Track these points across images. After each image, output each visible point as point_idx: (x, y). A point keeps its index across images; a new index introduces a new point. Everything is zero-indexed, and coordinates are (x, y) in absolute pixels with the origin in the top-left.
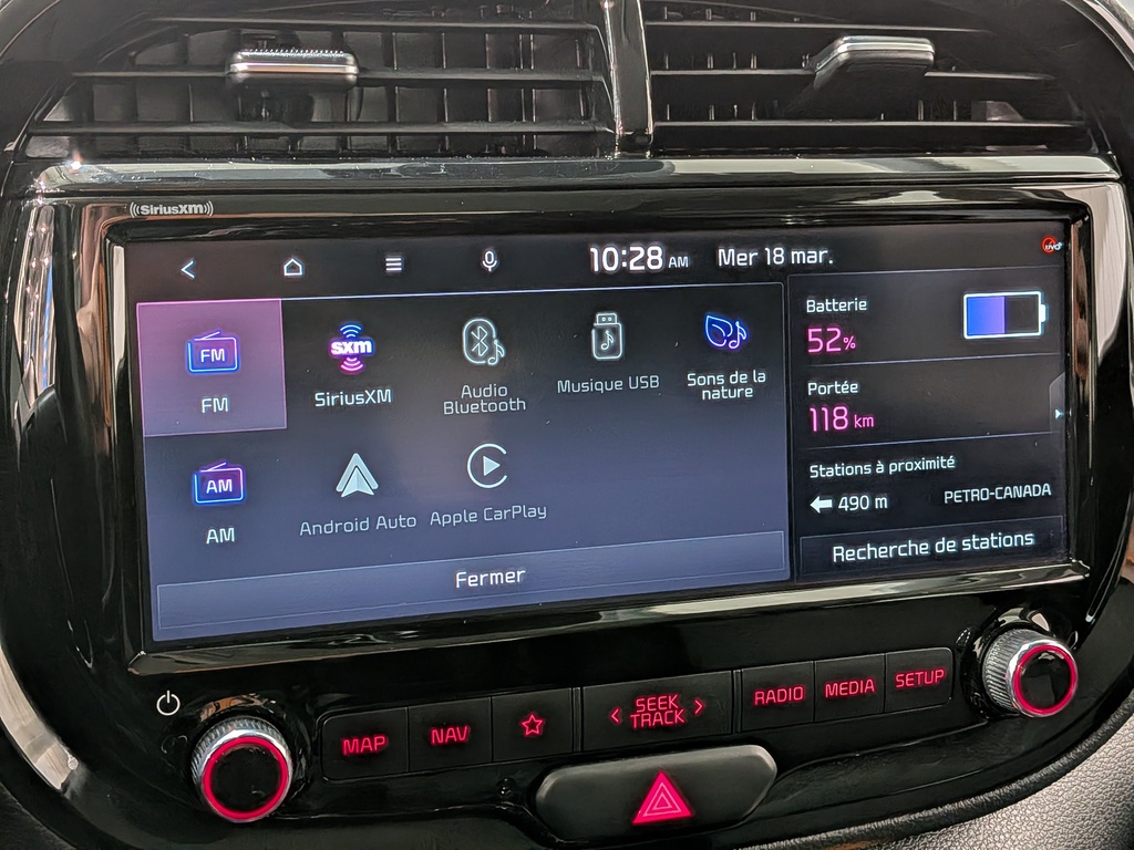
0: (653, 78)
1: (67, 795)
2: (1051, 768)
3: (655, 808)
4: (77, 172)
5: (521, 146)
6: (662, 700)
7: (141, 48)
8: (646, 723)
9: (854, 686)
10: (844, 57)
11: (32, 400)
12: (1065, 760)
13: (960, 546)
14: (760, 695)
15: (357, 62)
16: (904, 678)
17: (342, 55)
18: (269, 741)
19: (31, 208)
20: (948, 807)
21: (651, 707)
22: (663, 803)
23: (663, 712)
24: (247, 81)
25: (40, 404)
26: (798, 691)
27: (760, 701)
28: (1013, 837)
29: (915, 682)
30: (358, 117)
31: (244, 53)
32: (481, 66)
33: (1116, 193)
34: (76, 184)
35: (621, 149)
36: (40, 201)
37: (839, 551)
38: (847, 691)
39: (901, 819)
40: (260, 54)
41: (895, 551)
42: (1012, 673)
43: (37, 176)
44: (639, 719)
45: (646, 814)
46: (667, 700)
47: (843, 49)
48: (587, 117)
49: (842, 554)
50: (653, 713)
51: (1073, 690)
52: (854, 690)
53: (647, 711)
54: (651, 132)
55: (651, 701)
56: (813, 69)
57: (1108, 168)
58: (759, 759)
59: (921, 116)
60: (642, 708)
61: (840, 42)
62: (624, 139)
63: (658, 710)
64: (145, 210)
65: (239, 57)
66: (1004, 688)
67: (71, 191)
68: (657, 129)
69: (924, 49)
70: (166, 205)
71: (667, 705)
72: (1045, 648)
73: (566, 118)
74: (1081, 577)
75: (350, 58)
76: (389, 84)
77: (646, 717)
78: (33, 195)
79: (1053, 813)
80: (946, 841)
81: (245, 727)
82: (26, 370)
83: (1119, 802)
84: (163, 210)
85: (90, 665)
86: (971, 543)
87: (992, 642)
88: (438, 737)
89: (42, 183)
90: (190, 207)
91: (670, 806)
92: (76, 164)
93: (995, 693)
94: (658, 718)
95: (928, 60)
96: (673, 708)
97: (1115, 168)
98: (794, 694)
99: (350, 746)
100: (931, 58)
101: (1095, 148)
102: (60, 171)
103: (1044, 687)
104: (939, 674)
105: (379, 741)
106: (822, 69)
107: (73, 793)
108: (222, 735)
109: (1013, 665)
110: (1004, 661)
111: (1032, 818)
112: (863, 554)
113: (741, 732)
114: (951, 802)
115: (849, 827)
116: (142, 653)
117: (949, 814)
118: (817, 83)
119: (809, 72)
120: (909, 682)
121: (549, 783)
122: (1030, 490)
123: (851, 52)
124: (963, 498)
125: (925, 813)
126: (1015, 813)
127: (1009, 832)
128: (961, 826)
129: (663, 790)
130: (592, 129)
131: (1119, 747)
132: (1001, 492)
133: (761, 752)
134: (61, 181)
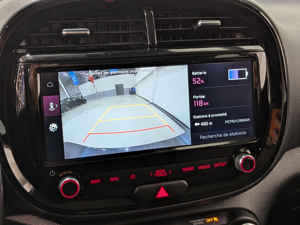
1: (31, 194)
2: (251, 184)
3: (161, 194)
4: (28, 57)
5: (128, 48)
8: (158, 176)
9: (205, 167)
10: (200, 25)
11: (21, 107)
12: (254, 183)
13: (229, 135)
15: (90, 31)
16: (216, 165)
17: (86, 29)
18: (75, 181)
19: (19, 65)
20: (228, 194)
22: (162, 193)
23: (162, 173)
24: (65, 36)
25: (22, 108)
26: (192, 168)
27: (184, 170)
28: (245, 201)
29: (219, 165)
30: (91, 42)
31: (65, 30)
32: (118, 30)
33: (264, 54)
34: (28, 60)
35: (150, 48)
36: (21, 64)
37: (201, 137)
39: (217, 196)
40: (68, 30)
41: (214, 136)
42: (240, 163)
43: (20, 58)
44: (157, 175)
45: (159, 196)
46: (163, 170)
47: (200, 23)
48: (142, 40)
49: (202, 137)
50: (160, 174)
51: (255, 166)
53: (158, 173)
54: (156, 43)
55: (159, 171)
56: (193, 27)
57: (262, 48)
58: (184, 184)
59: (220, 37)
60: (157, 172)
61: (199, 22)
62: (150, 45)
64: (44, 65)
65: (63, 30)
66: (239, 166)
69: (219, 22)
71: (163, 172)
72: (249, 157)
73: (138, 41)
74: (257, 141)
75: (88, 30)
76: (97, 34)
77: (158, 174)
78: (19, 62)
79: (254, 195)
80: (229, 202)
81: (69, 178)
82: (19, 100)
83: (270, 193)
85: (35, 166)
86: (232, 134)
87: (237, 156)
88: (112, 179)
89: (21, 60)
90: (54, 64)
91: (164, 194)
92: (28, 56)
93: (237, 168)
95: (219, 25)
96: (164, 172)
97: (264, 48)
99: (93, 182)
100: (220, 24)
101: (260, 44)
102: (25, 57)
104: (225, 164)
105: (99, 180)
106: (195, 28)
107: (32, 193)
108: (64, 179)
109: (241, 161)
110: (239, 160)
111: (249, 196)
112: (207, 137)
113: (180, 177)
114: (228, 192)
115: (205, 198)
116: (46, 162)
118: (194, 31)
119: (192, 29)
121: (137, 189)
122: (245, 120)
123: (202, 24)
124: (229, 122)
125: (222, 195)
126: (245, 195)
127: (244, 199)
128: (232, 198)
129: (162, 190)
130: (143, 43)
131: (270, 180)
132: (238, 121)
133: (185, 182)
134: (25, 59)
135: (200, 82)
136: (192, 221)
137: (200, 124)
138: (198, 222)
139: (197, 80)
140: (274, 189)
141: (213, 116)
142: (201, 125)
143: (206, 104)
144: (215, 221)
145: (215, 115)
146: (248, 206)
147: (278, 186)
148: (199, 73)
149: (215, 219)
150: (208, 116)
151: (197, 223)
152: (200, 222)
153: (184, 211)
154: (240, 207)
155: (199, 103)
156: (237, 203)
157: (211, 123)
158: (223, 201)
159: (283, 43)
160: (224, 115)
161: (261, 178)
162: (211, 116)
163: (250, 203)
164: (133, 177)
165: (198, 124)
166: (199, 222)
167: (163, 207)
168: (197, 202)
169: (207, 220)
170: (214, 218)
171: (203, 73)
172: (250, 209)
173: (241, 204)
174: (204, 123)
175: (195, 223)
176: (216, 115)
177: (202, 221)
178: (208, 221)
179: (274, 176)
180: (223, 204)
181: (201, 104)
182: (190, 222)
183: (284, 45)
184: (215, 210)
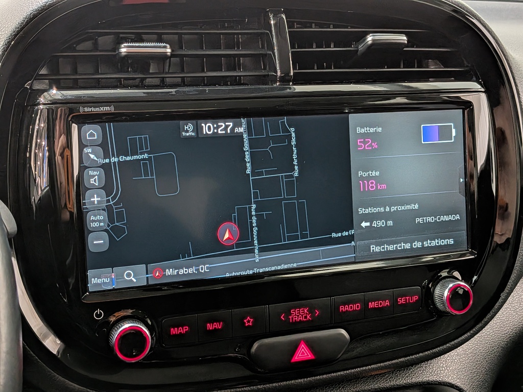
0: (292, 52)
1: (59, 357)
2: (463, 337)
3: (300, 355)
4: (55, 95)
5: (236, 81)
6: (302, 310)
7: (78, 43)
8: (295, 320)
9: (381, 303)
10: (370, 42)
11: (40, 192)
12: (469, 334)
13: (423, 245)
14: (342, 308)
15: (171, 47)
16: (401, 300)
17: (165, 44)
18: (142, 328)
19: (38, 110)
20: (421, 354)
21: (297, 313)
22: (303, 353)
23: (302, 315)
24: (126, 56)
25: (43, 193)
26: (358, 306)
27: (342, 310)
28: (448, 368)
29: (406, 301)
30: (169, 70)
31: (125, 45)
32: (219, 48)
33: (483, 97)
34: (55, 99)
35: (280, 81)
36: (41, 107)
37: (373, 247)
38: (378, 305)
39: (401, 360)
40: (131, 45)
41: (396, 247)
42: (446, 296)
43: (40, 96)
44: (292, 318)
45: (296, 358)
46: (304, 310)
47: (370, 39)
48: (265, 69)
49: (374, 249)
50: (298, 316)
51: (471, 303)
52: (381, 305)
53: (295, 315)
54: (292, 74)
55: (297, 311)
56: (357, 47)
57: (480, 87)
58: (342, 335)
59: (402, 66)
60: (293, 314)
61: (368, 36)
62: (281, 77)
63: (300, 314)
64: (86, 109)
65: (123, 46)
66: (443, 303)
67: (54, 102)
68: (294, 73)
69: (403, 38)
70: (95, 107)
71: (304, 312)
72: (459, 286)
73: (256, 69)
74: (473, 257)
75: (168, 46)
76: (182, 56)
77: (295, 318)
78: (39, 104)
79: (464, 359)
80: (420, 370)
81: (131, 323)
83: (492, 354)
84: (93, 109)
85: (66, 301)
86: (428, 243)
87: (437, 284)
88: (210, 327)
89: (42, 99)
90: (104, 108)
91: (306, 354)
92: (54, 91)
93: (439, 305)
94: (300, 317)
95: (405, 43)
96: (307, 314)
97: (482, 87)
98: (356, 307)
99: (174, 331)
100: (406, 42)
101: (474, 79)
102: (49, 94)
103: (459, 302)
104: (415, 298)
105: (186, 329)
106: (361, 47)
108: (122, 326)
109: (446, 293)
110: (443, 292)
111: (456, 361)
112: (383, 248)
113: (335, 323)
114: (422, 352)
115: (380, 363)
116: (87, 293)
117: (421, 357)
118: (359, 53)
119: (356, 49)
120: (404, 301)
121: (256, 346)
122: (451, 218)
123: (373, 40)
124: (423, 221)
125: (411, 357)
126: (448, 358)
127: (446, 366)
128: (426, 364)
129: (303, 348)
130: (267, 74)
131: (491, 331)
132: (439, 219)
133: (343, 332)
134: (50, 98)
135: (371, 145)
137: (371, 224)
139: (365, 143)
140: (498, 348)
141: (394, 209)
142: (373, 225)
143: (381, 187)
145: (397, 208)
146: (454, 378)
147: (505, 343)
148: (369, 130)
150: (385, 209)
153: (340, 388)
154: (441, 379)
155: (368, 185)
156: (436, 372)
157: (390, 223)
158: (410, 369)
159: (516, 78)
160: (414, 207)
161: (480, 325)
162: (390, 209)
163: (457, 373)
164: (249, 321)
165: (368, 224)
167: (302, 380)
168: (365, 370)
171: (376, 130)
172: (459, 384)
173: (442, 375)
174: (379, 223)
176: (400, 208)
179: (498, 324)
180: (409, 374)
181: (372, 187)
183: (517, 82)
184: (394, 385)
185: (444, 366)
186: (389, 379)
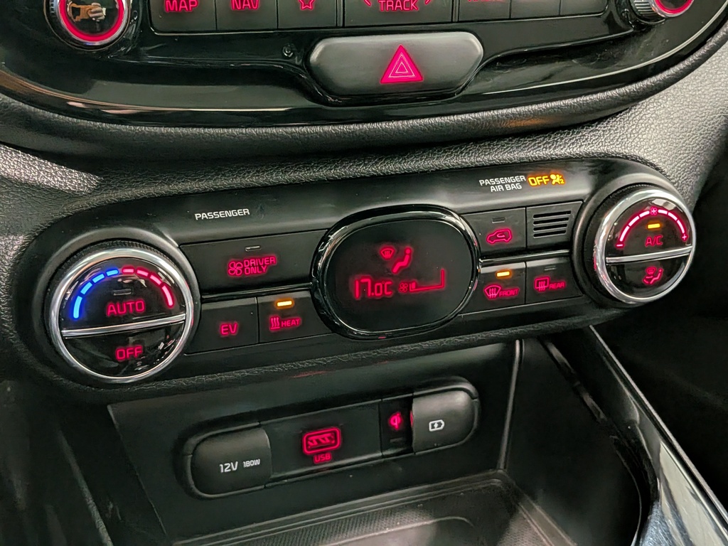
3: (397, 72)
8: (390, 9)
22: (402, 69)
23: (402, 1)
28: (640, 136)
44: (385, 6)
45: (390, 77)
50: (395, 3)
58: (472, 45)
77: (390, 3)
79: (666, 125)
80: (595, 136)
83: (710, 125)
88: (237, 5)
91: (407, 72)
94: (398, 5)
99: (171, 5)
105: (193, 3)
113: (459, 22)
121: (318, 50)
126: (641, 121)
127: (637, 133)
128: (604, 127)
129: (402, 59)
131: (711, 90)
133: (472, 38)
136: (487, 182)
138: (503, 185)
140: (720, 117)
144: (554, 183)
146: (648, 152)
149: (556, 178)
151: (500, 188)
152: (510, 184)
153: (462, 153)
154: (627, 151)
156: (620, 140)
158: (578, 133)
163: (654, 144)
164: (307, 2)
166: (508, 183)
169: (530, 179)
170: (553, 177)
172: (655, 161)
173: (629, 145)
175: (494, 186)
177: (517, 182)
178: (533, 181)
180: (577, 140)
182: (481, 182)
184: (552, 154)
185: (634, 132)
186: (544, 145)
